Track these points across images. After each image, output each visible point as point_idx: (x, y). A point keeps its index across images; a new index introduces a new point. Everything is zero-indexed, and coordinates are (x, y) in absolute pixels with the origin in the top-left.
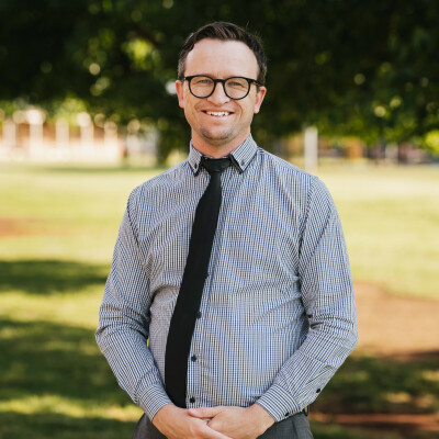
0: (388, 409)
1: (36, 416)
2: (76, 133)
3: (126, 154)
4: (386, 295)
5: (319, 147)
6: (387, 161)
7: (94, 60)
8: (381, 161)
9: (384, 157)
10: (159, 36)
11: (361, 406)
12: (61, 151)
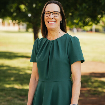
3: (19, 29)
10: (27, 4)
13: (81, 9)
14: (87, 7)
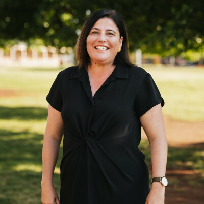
2: (40, 55)
3: (61, 63)
5: (142, 59)
6: (171, 65)
7: (46, 21)
8: (168, 65)
9: (169, 63)
12: (34, 62)
13: (178, 16)
14: (191, 11)
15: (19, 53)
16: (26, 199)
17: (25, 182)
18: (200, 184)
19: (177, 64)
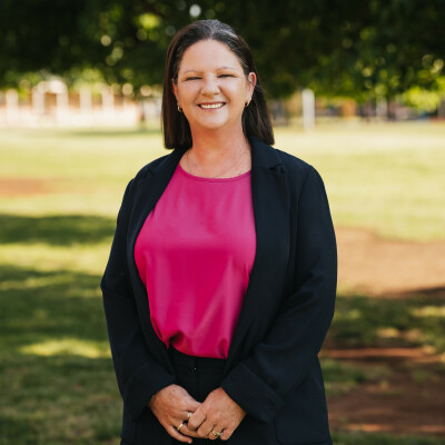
0: (378, 343)
1: (55, 357)
2: (98, 101)
3: (143, 118)
4: (377, 239)
5: (316, 108)
6: (378, 118)
7: (105, 32)
8: (372, 119)
9: (375, 115)
10: (163, 9)
11: (353, 341)
12: (85, 117)
15: (51, 98)
16: (63, 418)
17: (61, 380)
18: (436, 379)
19: (391, 117)
